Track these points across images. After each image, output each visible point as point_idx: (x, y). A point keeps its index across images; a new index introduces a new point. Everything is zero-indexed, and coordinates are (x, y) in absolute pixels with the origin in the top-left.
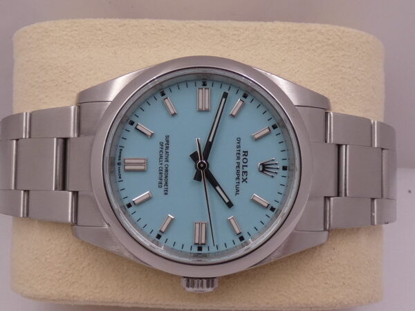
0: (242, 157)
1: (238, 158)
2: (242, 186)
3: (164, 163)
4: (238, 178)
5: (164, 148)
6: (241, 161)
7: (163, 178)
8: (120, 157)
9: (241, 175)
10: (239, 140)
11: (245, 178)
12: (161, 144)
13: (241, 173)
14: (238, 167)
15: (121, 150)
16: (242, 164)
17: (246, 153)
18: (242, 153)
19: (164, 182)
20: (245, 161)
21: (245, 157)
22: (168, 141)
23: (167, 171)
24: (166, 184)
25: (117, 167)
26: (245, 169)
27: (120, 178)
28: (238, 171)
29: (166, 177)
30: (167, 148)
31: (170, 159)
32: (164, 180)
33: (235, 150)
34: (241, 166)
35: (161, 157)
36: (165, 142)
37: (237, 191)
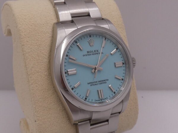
0: (90, 53)
1: (90, 55)
3: (98, 83)
4: (97, 53)
5: (92, 84)
6: (91, 53)
8: (99, 100)
10: (84, 55)
11: (96, 51)
12: (91, 85)
13: (95, 53)
15: (96, 100)
16: (92, 53)
17: (88, 52)
18: (88, 54)
19: (104, 82)
20: (91, 52)
22: (90, 83)
23: (100, 81)
24: (105, 80)
25: (102, 101)
26: (94, 51)
27: (106, 99)
29: (102, 81)
30: (92, 83)
31: (96, 81)
32: (103, 82)
33: (88, 56)
34: (93, 53)
35: (96, 85)
36: (90, 84)
37: (102, 53)
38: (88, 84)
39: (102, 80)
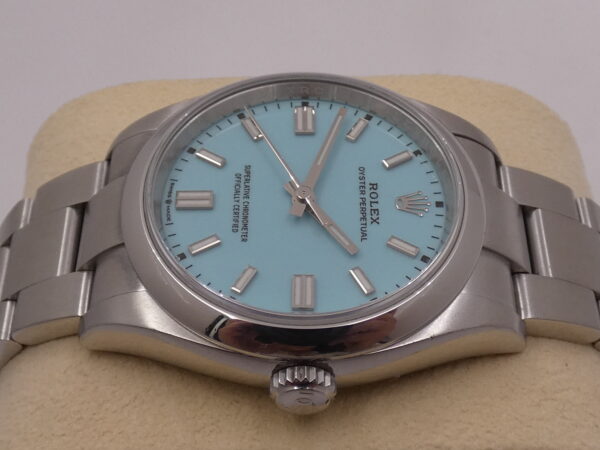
0: (368, 191)
1: (363, 192)
2: (371, 229)
3: (242, 200)
4: (364, 218)
5: (243, 179)
6: (367, 196)
7: (241, 219)
8: (170, 192)
10: (362, 170)
11: (375, 217)
12: (238, 176)
13: (368, 212)
14: (364, 203)
15: (173, 184)
16: (368, 200)
17: (374, 186)
18: (368, 186)
19: (241, 225)
20: (373, 195)
21: (373, 191)
22: (248, 173)
23: (246, 209)
24: (245, 227)
25: (165, 206)
26: (375, 206)
27: (169, 219)
28: (363, 211)
29: (246, 218)
30: (247, 181)
31: (251, 195)
32: (241, 221)
33: (357, 183)
34: (368, 203)
35: (237, 192)
36: (244, 174)
37: (364, 235)
38: (248, 169)
39: (249, 219)
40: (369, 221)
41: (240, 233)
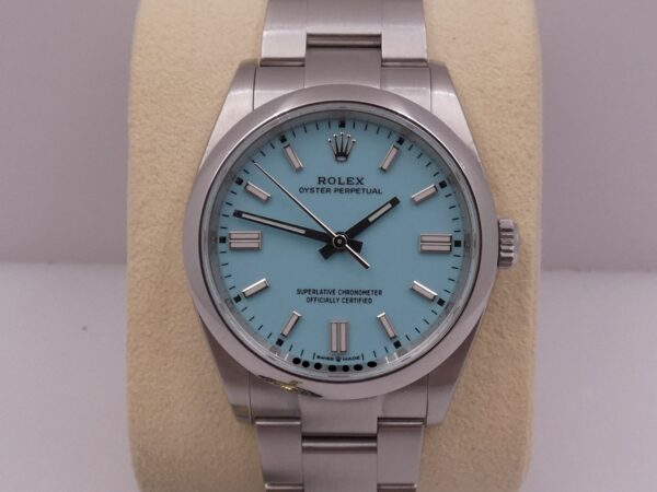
0: (327, 186)
1: (328, 190)
2: (368, 184)
3: (337, 296)
4: (357, 190)
5: (314, 296)
6: (332, 187)
7: (358, 296)
8: (328, 359)
9: (353, 186)
10: (302, 190)
11: (356, 181)
12: (310, 300)
13: (350, 187)
14: (341, 190)
15: (318, 357)
16: (337, 186)
17: (321, 180)
18: (322, 186)
19: (364, 296)
20: (332, 181)
22: (306, 291)
23: (347, 292)
24: (367, 292)
26: (344, 180)
27: (358, 358)
28: (348, 191)
29: (356, 292)
30: (314, 291)
31: (331, 287)
32: (360, 296)
33: (318, 196)
34: (340, 187)
35: (328, 300)
36: (307, 295)
37: (376, 191)
38: (299, 292)
39: (358, 289)
40: (360, 186)
41: (373, 297)
